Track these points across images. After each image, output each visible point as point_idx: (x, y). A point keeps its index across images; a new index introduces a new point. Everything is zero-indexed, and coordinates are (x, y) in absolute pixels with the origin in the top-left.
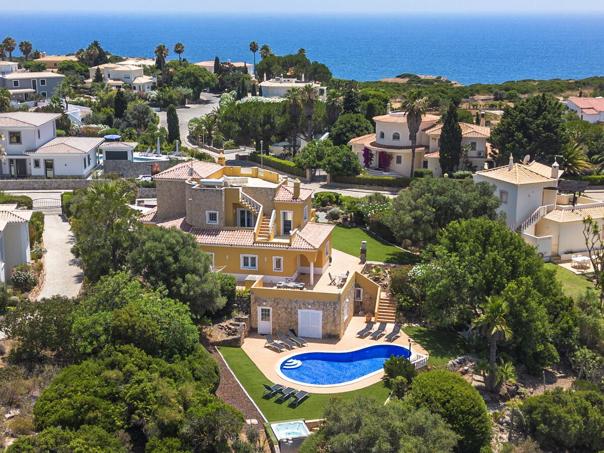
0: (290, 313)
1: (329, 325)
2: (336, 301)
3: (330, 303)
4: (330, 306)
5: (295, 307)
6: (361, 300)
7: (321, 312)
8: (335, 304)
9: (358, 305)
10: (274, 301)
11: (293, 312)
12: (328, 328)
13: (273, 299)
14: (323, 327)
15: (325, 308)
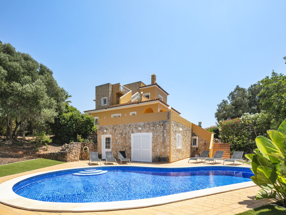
0: (125, 138)
1: (159, 147)
2: (166, 120)
3: (160, 122)
4: (160, 127)
5: (129, 132)
6: (197, 147)
7: (150, 134)
8: (164, 122)
9: (194, 150)
10: (113, 128)
11: (127, 137)
12: (158, 150)
13: (112, 127)
14: (153, 150)
15: (155, 129)
